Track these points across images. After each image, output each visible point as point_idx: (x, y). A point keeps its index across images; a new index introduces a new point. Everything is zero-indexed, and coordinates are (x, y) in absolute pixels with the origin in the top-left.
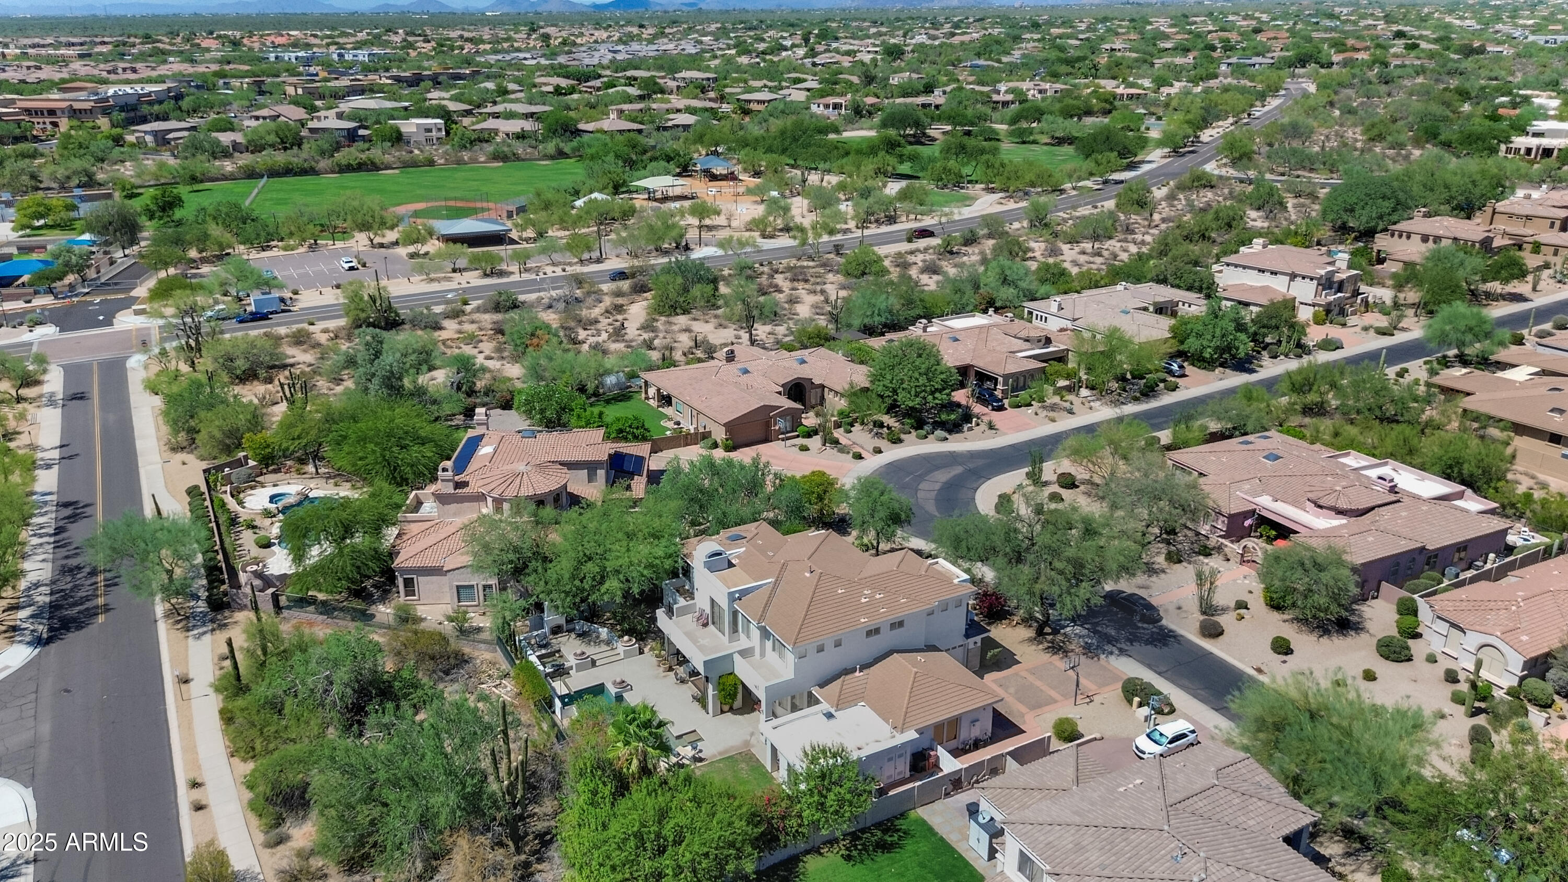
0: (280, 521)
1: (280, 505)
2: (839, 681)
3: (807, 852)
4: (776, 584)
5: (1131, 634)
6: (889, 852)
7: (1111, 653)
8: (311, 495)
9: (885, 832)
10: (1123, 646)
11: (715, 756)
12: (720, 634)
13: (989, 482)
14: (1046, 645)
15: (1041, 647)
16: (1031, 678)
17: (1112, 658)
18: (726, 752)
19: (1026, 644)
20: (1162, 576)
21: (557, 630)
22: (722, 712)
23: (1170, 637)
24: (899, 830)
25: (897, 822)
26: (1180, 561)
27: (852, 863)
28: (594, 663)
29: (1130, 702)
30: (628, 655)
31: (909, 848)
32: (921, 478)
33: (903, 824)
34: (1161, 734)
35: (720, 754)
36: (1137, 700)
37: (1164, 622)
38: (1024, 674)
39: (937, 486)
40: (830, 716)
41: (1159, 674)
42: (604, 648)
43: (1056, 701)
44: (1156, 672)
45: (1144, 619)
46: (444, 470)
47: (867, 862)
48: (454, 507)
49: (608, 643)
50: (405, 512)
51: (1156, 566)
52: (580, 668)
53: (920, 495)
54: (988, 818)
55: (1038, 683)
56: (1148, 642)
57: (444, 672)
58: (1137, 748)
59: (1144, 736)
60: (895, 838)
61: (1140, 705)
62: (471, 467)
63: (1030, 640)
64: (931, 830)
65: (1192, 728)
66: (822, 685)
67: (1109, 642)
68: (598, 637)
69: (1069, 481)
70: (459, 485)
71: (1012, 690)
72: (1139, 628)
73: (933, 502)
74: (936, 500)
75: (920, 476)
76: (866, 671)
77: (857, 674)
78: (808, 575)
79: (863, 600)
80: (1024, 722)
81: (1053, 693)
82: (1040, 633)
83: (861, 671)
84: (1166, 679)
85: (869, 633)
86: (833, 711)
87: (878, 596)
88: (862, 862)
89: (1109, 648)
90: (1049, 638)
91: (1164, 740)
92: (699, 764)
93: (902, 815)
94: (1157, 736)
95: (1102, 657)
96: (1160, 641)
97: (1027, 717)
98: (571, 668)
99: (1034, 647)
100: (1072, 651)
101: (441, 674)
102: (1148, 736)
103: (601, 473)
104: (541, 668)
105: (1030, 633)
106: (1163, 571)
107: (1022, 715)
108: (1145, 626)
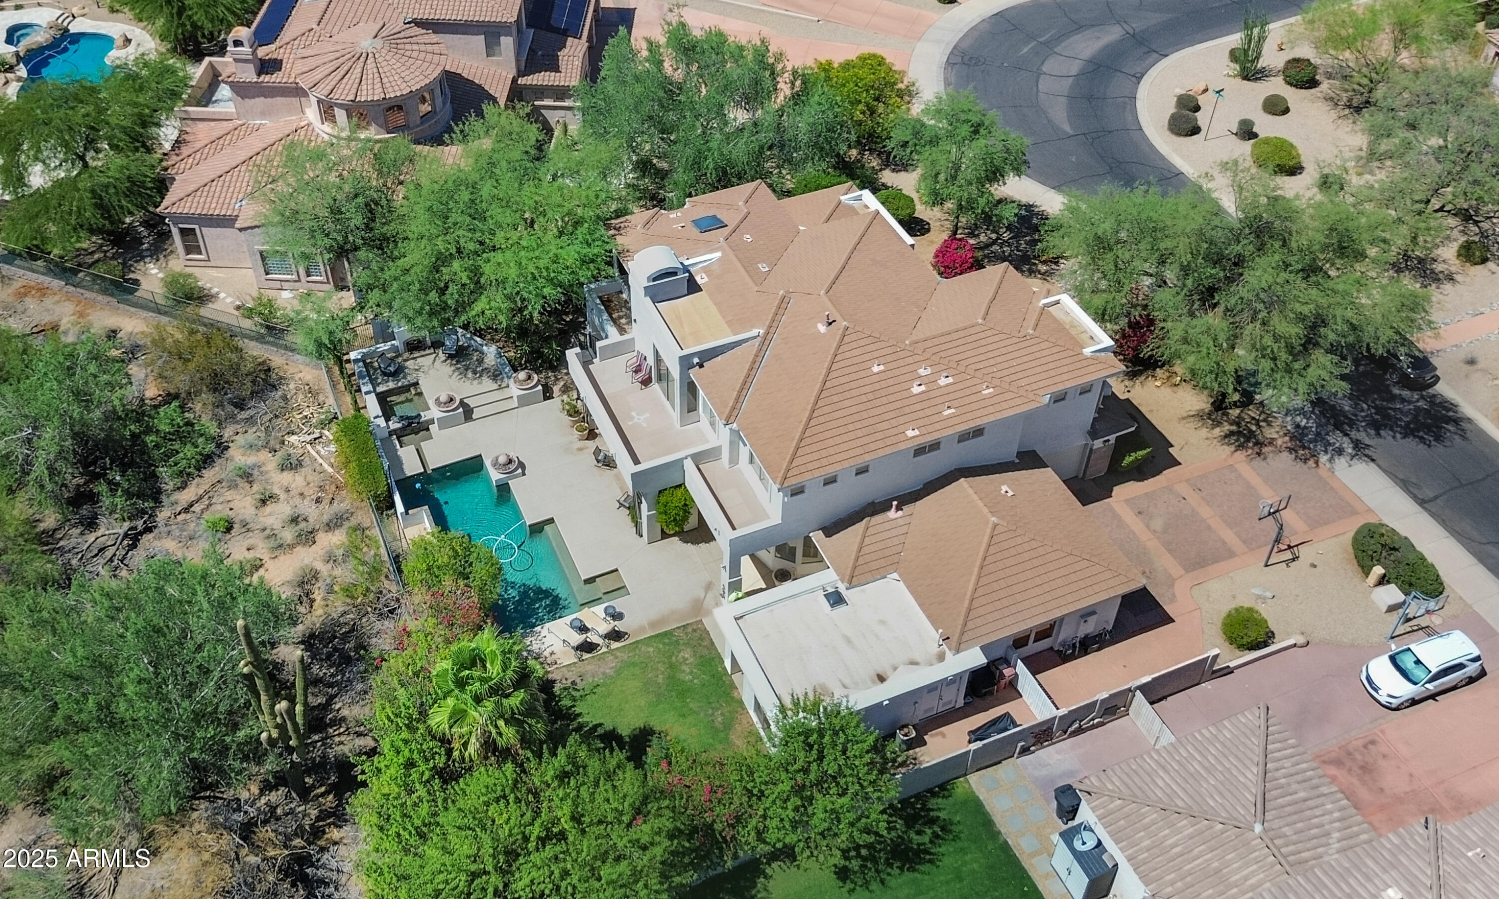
0: (19, 79)
1: (22, 48)
2: (860, 527)
3: (774, 856)
4: (766, 340)
5: (1379, 410)
6: (912, 869)
7: (1340, 452)
8: (74, 28)
9: (910, 822)
10: (1362, 436)
11: (642, 629)
12: (667, 403)
13: (1165, 62)
14: (1227, 427)
15: (1217, 431)
16: (1193, 499)
17: (1341, 463)
18: (662, 621)
19: (1192, 424)
20: (1447, 287)
21: (414, 346)
22: (664, 535)
23: (1449, 420)
24: (932, 821)
25: (933, 803)
26: (1484, 261)
27: (849, 885)
28: (468, 414)
29: (1367, 572)
30: (524, 402)
31: (946, 861)
32: (1048, 48)
33: (943, 808)
34: (1418, 662)
35: (653, 625)
36: (1378, 570)
37: (1442, 388)
38: (1183, 489)
39: (1075, 68)
40: (836, 599)
41: (1422, 503)
42: (488, 384)
43: (1231, 554)
44: (1415, 498)
45: (1405, 382)
46: (237, 43)
47: (874, 886)
48: (260, 102)
49: (496, 376)
50: (187, 103)
51: (1439, 267)
52: (444, 424)
53: (1044, 84)
54: (1091, 844)
55: (1205, 512)
56: (1408, 432)
57: (236, 406)
58: (1368, 678)
59: (1385, 659)
60: (926, 839)
61: (1382, 581)
62: (287, 34)
63: (1200, 416)
64: (987, 823)
65: (1476, 652)
66: (830, 530)
67: (1338, 426)
68: (480, 361)
69: (1304, 75)
70: (268, 66)
71: (1158, 524)
72: (1393, 398)
73: (1063, 100)
74: (1071, 98)
75: (1046, 44)
76: (907, 509)
77: (892, 514)
78: (822, 328)
79: (916, 390)
80: (1173, 599)
81: (1229, 536)
82: (1220, 405)
83: (899, 508)
84: (1433, 515)
85: (920, 451)
86: (842, 588)
87: (943, 382)
88: (866, 885)
89: (1337, 438)
90: (1235, 412)
91: (1419, 673)
92: (615, 645)
93: (943, 787)
94: (1408, 662)
95: (1324, 458)
96: (1428, 429)
97: (1180, 588)
98: (432, 421)
99: (1204, 432)
100: (1272, 442)
101: (230, 408)
102: (1393, 659)
103: (507, 43)
104: (382, 422)
105: (1199, 402)
106: (1450, 278)
107: (1171, 582)
108: (1406, 393)
